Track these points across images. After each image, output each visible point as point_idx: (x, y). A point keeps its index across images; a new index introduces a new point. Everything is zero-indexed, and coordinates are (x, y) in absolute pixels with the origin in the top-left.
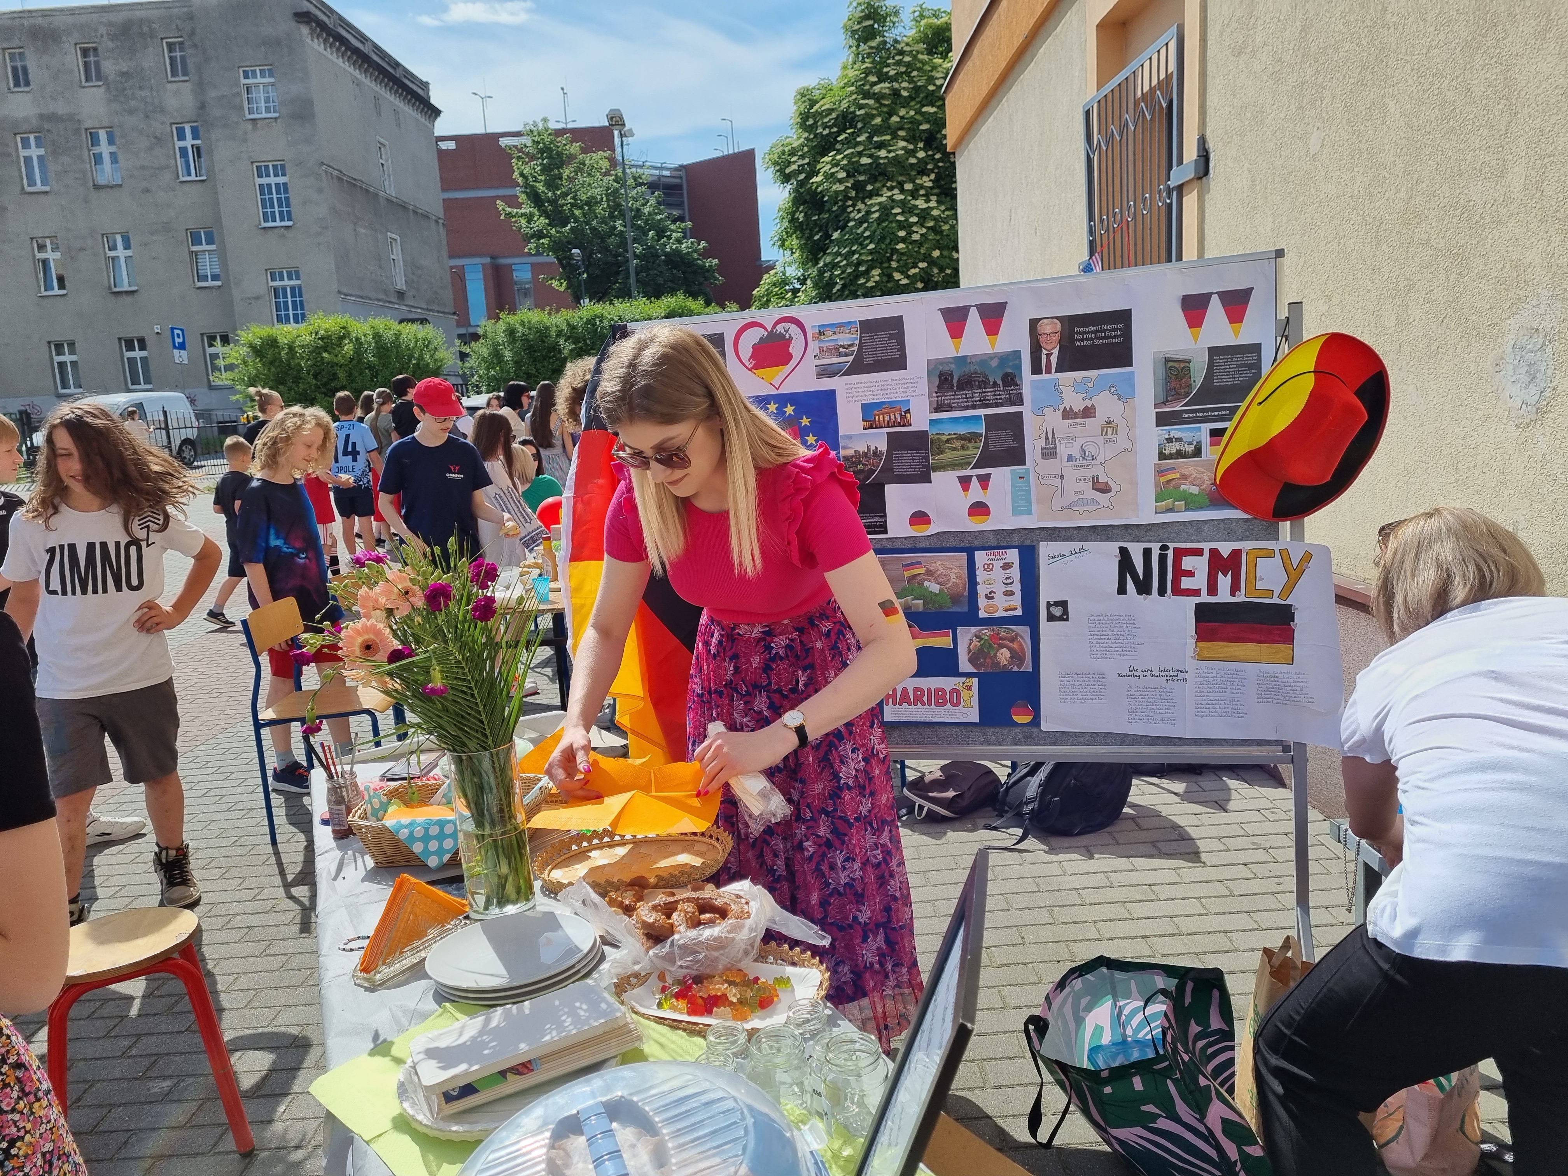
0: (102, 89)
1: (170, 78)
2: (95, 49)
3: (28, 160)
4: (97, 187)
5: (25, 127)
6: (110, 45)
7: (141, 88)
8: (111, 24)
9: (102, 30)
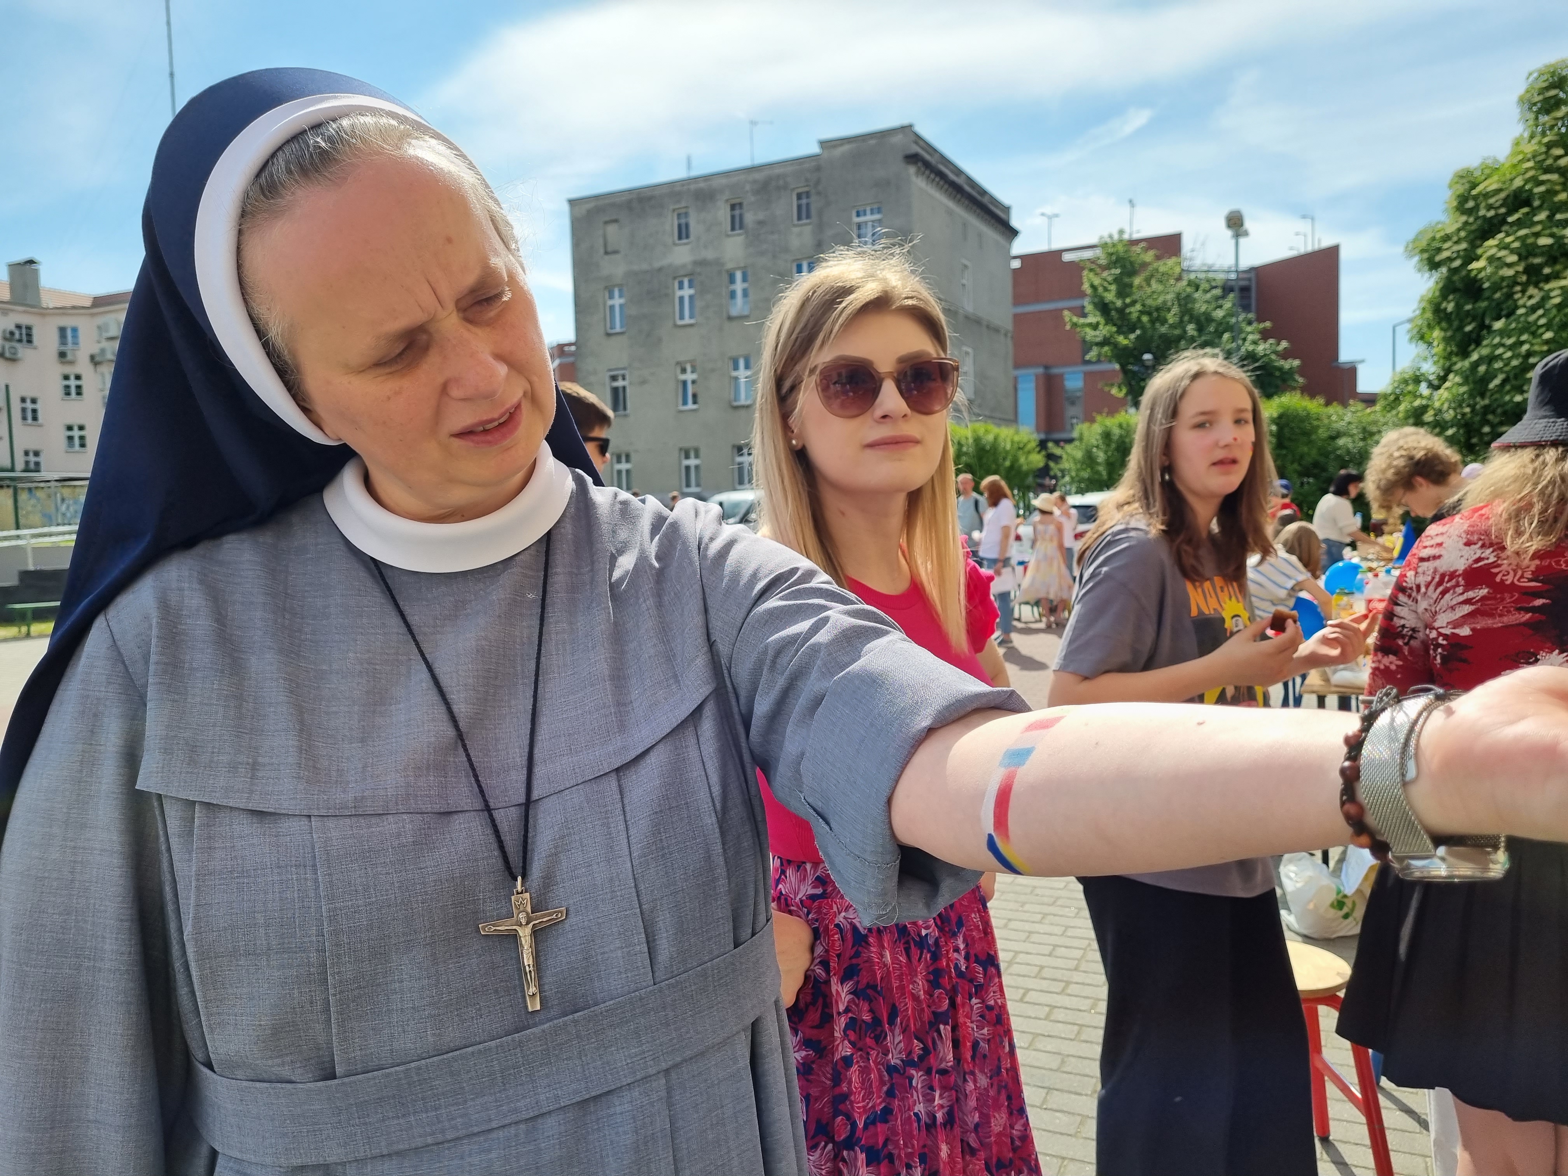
0: (742, 237)
1: (796, 222)
2: (741, 204)
3: (681, 299)
4: (730, 318)
5: (682, 272)
6: (753, 199)
7: (772, 233)
8: (755, 182)
9: (748, 187)
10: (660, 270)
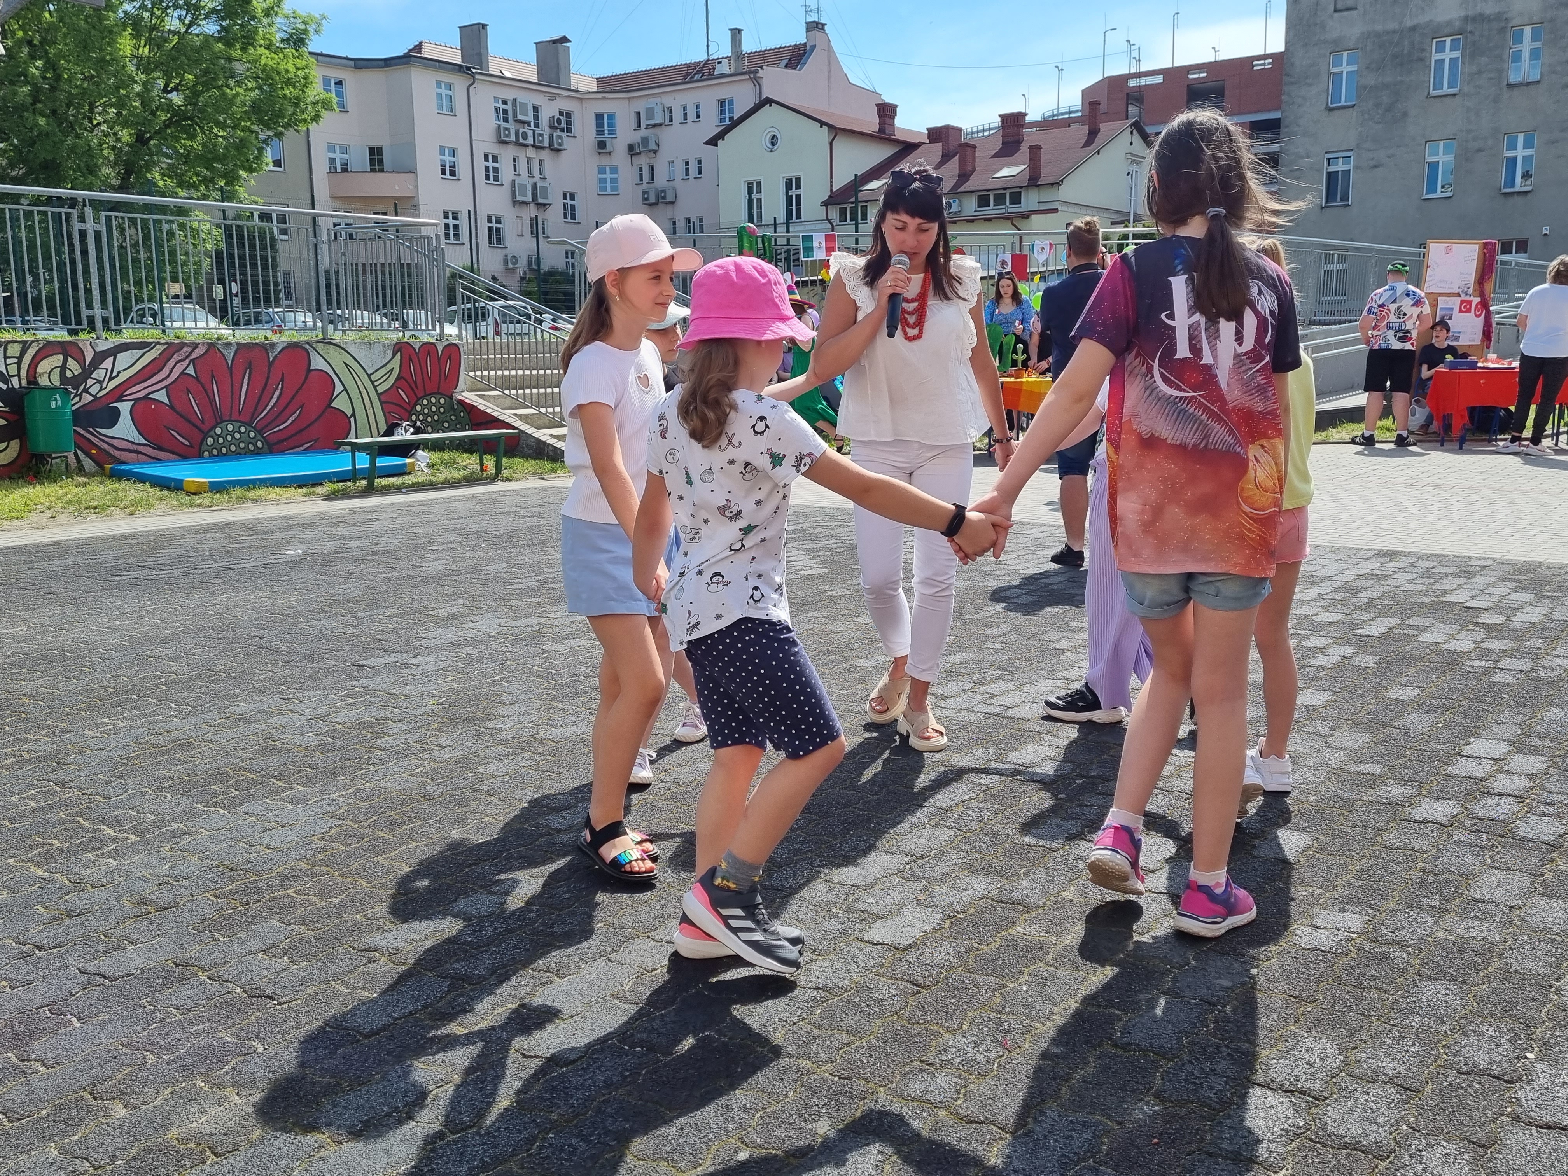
3: (1440, 63)
4: (1510, 86)
5: (1447, 31)
10: (1413, 29)
